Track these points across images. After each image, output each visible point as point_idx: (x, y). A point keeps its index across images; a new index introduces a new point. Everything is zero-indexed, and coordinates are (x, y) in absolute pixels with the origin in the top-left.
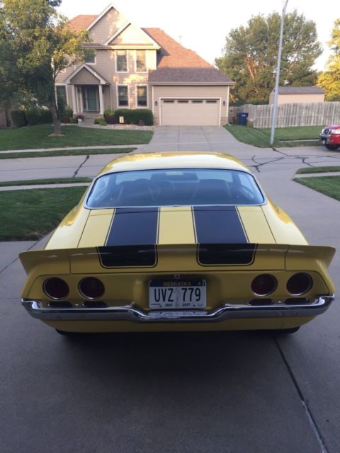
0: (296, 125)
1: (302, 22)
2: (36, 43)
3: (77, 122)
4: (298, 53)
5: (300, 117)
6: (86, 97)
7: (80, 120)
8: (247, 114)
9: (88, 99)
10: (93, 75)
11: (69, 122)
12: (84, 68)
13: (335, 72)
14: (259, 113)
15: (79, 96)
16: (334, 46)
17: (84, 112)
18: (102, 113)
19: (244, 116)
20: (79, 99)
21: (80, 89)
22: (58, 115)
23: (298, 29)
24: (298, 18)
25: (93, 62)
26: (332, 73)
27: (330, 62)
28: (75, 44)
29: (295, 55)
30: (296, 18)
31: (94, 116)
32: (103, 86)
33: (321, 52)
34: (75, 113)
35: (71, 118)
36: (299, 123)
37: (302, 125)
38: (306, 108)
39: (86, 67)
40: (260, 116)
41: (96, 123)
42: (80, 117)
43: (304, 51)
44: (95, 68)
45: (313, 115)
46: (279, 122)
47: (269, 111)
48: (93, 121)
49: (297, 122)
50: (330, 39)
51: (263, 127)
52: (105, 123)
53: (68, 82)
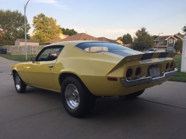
0: (30, 54)
1: (21, 16)
4: (21, 27)
5: (31, 51)
8: (6, 50)
13: (37, 36)
14: (13, 49)
16: (35, 26)
19: (5, 50)
23: (19, 18)
24: (19, 14)
26: (36, 36)
27: (34, 32)
29: (19, 28)
30: (18, 14)
33: (30, 28)
36: (31, 53)
37: (33, 54)
38: (33, 47)
40: (13, 50)
43: (23, 27)
45: (36, 50)
46: (23, 53)
47: (18, 48)
49: (30, 53)
50: (33, 23)
51: (16, 55)
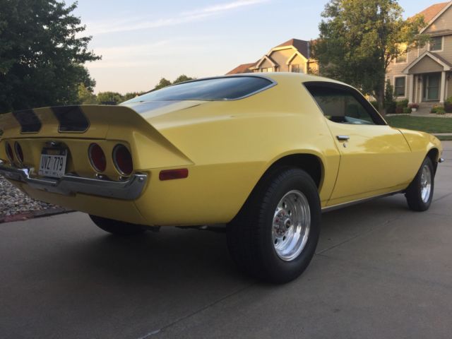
2: (365, 36)
3: (410, 111)
6: (427, 85)
7: (414, 110)
9: (429, 89)
10: (436, 62)
11: (402, 112)
12: (426, 55)
15: (419, 86)
17: (422, 101)
18: (442, 101)
20: (419, 89)
21: (421, 78)
22: (384, 104)
25: (440, 48)
28: (406, 32)
31: (433, 105)
32: (447, 72)
34: (410, 102)
35: (404, 109)
39: (429, 54)
41: (433, 112)
42: (416, 106)
44: (440, 55)
48: (430, 110)
52: (443, 111)
53: (407, 72)
